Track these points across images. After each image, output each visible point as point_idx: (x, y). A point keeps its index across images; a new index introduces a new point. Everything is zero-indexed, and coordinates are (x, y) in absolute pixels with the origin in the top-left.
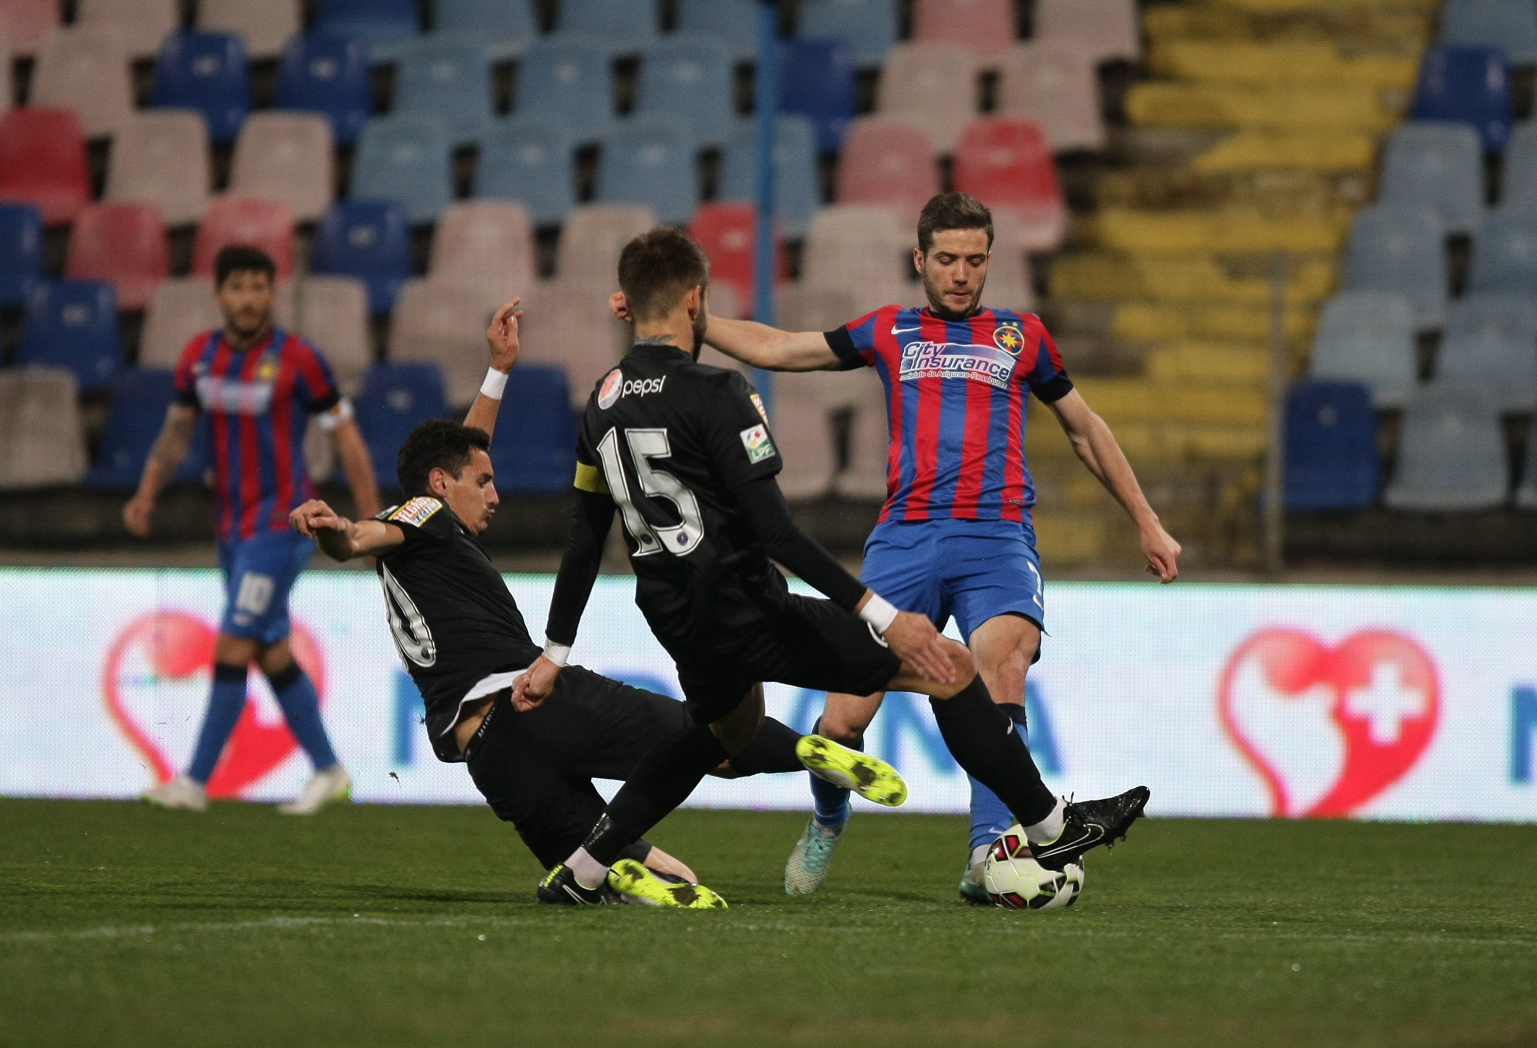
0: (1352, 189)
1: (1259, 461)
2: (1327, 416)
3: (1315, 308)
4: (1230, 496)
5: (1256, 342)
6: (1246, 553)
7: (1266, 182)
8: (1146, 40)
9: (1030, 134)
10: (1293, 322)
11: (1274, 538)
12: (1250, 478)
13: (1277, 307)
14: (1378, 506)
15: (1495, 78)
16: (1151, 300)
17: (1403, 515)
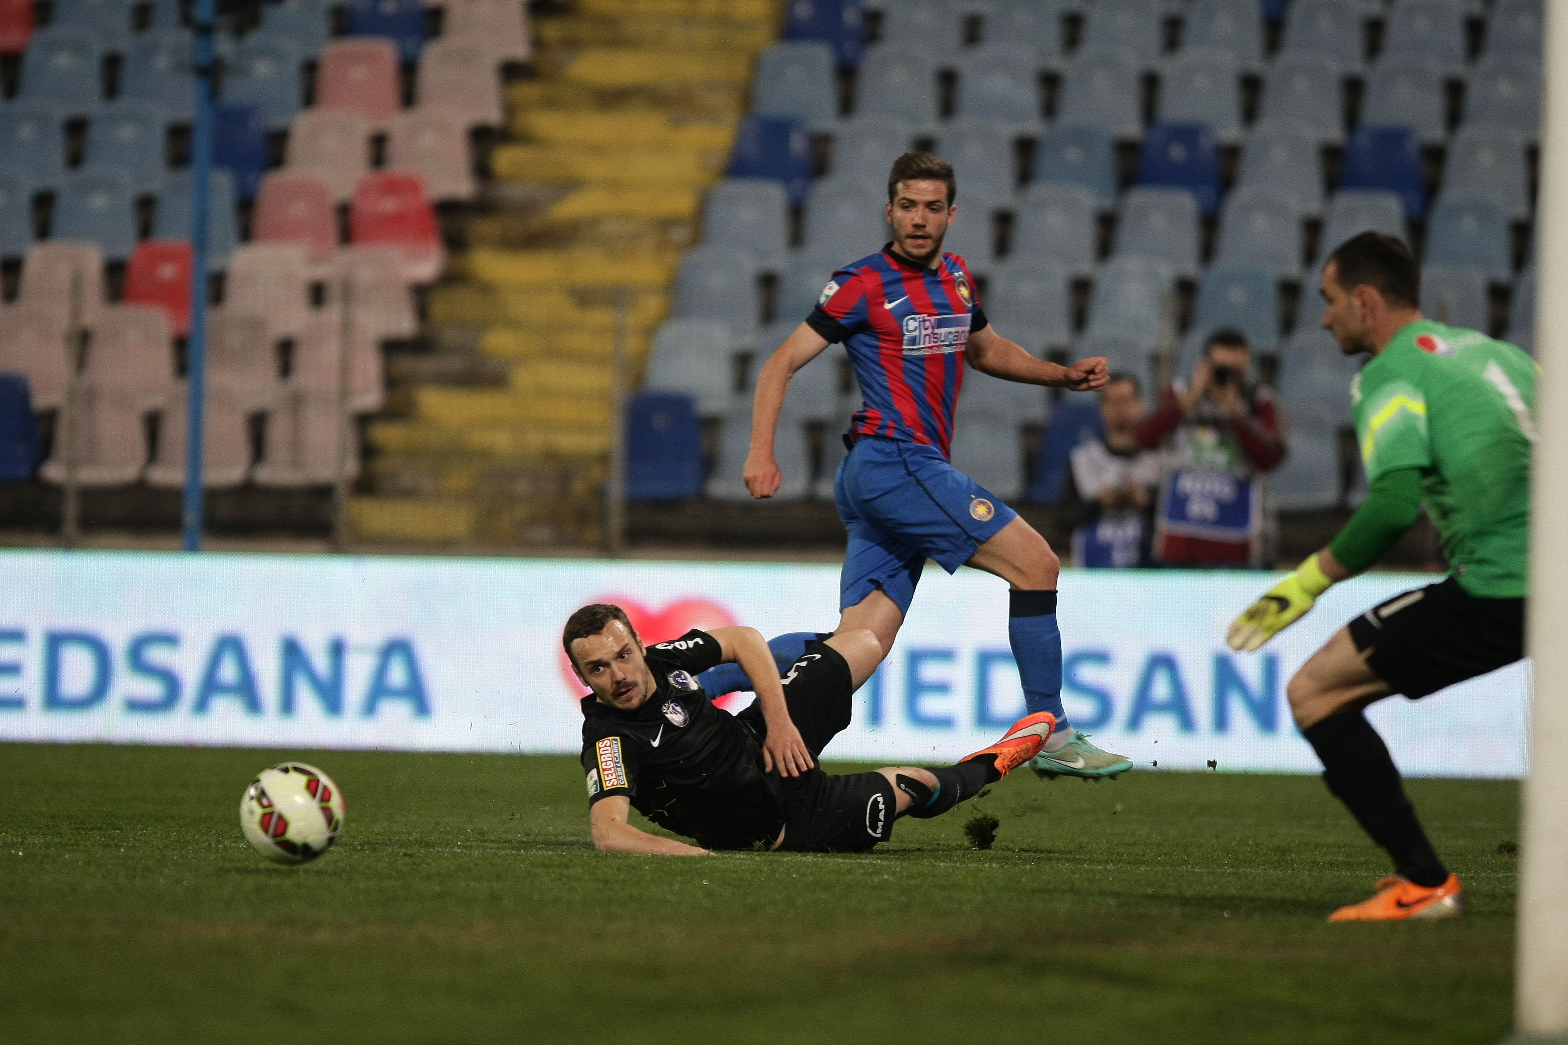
0: (680, 234)
1: (603, 458)
2: (660, 421)
3: (650, 331)
4: (579, 487)
5: (600, 360)
6: (593, 534)
7: (610, 228)
8: (510, 109)
9: (411, 186)
10: (632, 344)
11: (616, 522)
12: (595, 473)
13: (618, 331)
14: (702, 497)
15: (798, 144)
16: (513, 324)
17: (722, 505)
